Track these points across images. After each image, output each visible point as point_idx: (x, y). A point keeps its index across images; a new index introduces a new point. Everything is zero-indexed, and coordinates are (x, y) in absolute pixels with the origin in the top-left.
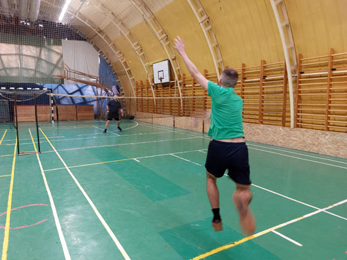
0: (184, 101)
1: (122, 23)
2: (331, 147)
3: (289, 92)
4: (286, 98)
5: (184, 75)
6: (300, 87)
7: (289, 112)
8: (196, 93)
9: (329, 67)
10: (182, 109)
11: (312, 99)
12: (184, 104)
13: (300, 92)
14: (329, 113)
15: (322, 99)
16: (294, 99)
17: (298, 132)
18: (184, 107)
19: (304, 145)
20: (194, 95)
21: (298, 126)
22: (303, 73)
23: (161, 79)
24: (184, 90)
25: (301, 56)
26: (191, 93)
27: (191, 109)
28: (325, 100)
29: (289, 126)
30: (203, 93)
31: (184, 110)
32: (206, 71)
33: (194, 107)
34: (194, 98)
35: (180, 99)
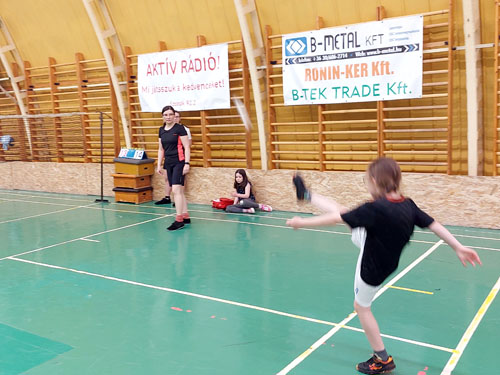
0: (32, 126)
5: (27, 64)
8: (61, 107)
10: (30, 144)
12: (33, 133)
18: (34, 139)
20: (58, 111)
24: (32, 99)
26: (51, 107)
27: (54, 143)
30: (78, 106)
31: (35, 146)
32: (80, 56)
33: (60, 139)
34: (59, 118)
35: (21, 120)
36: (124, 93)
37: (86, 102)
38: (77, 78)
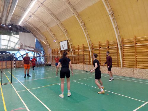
0: (74, 57)
1: (47, 26)
2: (139, 75)
3: (119, 53)
4: (118, 55)
5: (74, 46)
6: (123, 51)
7: (120, 61)
9: (135, 43)
11: (128, 55)
13: (124, 53)
14: (137, 61)
15: (133, 55)
16: (122, 55)
17: (124, 69)
18: (74, 59)
19: (128, 74)
21: (124, 67)
22: (124, 45)
23: (64, 48)
24: (74, 52)
25: (123, 39)
26: (78, 54)
28: (135, 56)
29: (121, 67)
30: (82, 54)
31: (74, 61)
32: (83, 45)
33: (79, 60)
34: (79, 56)
35: (72, 56)
36: (91, 51)
37: (84, 53)
38: (83, 49)
